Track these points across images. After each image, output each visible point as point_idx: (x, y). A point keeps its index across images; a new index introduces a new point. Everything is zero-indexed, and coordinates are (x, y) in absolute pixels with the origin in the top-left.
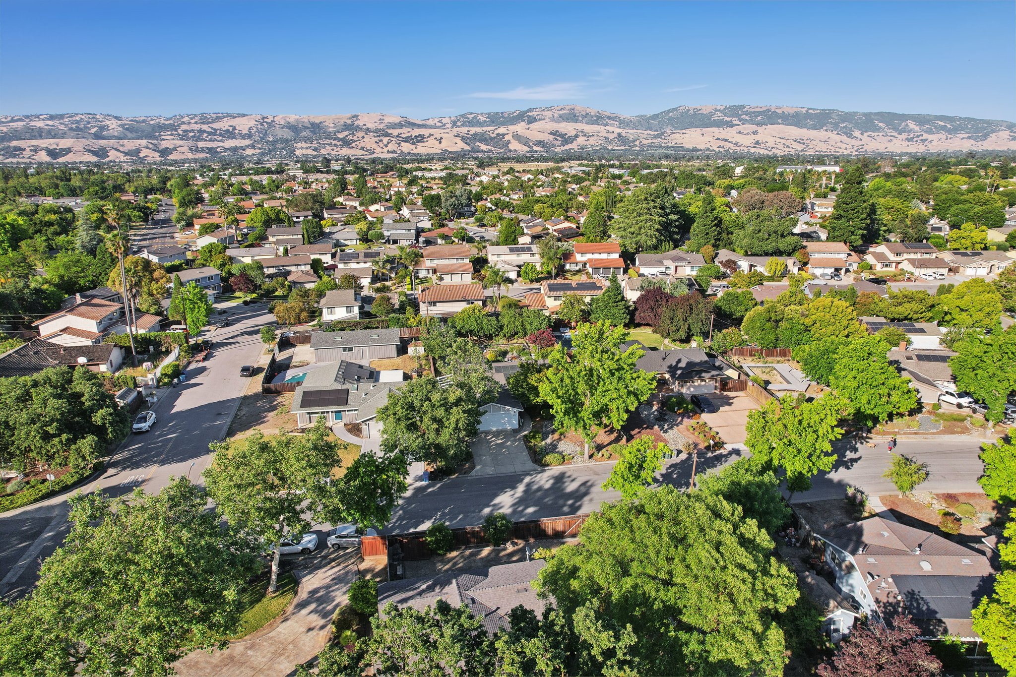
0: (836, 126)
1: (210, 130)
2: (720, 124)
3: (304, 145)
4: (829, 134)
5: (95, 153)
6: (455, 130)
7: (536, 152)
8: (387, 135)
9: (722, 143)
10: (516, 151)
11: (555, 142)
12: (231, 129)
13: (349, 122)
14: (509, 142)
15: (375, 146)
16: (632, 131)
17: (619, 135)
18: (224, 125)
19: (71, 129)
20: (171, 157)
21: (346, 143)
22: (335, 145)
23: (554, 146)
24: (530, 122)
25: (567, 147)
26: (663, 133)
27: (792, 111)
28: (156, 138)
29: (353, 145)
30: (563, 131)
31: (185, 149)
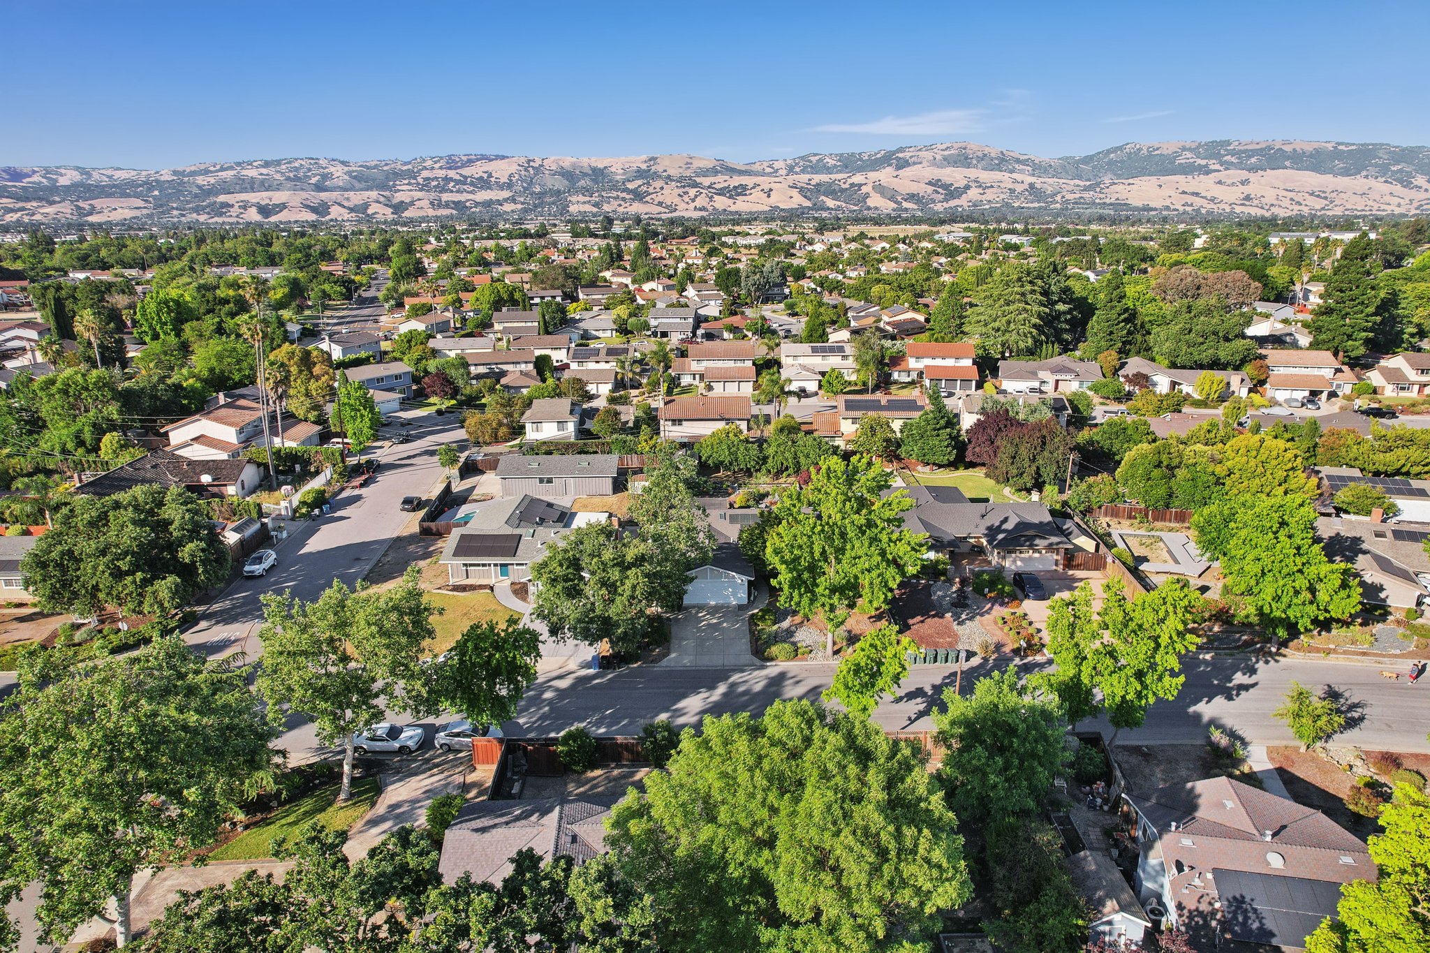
0: (1383, 171)
1: (458, 177)
2: (1188, 170)
3: (581, 198)
4: (1372, 182)
5: (314, 210)
6: (791, 178)
7: (906, 209)
8: (695, 185)
9: (1190, 199)
10: (876, 208)
11: (935, 196)
12: (485, 176)
13: (644, 167)
14: (867, 196)
15: (677, 200)
16: (1051, 181)
17: (1032, 186)
18: (477, 170)
19: (288, 179)
20: (407, 214)
21: (638, 196)
22: (624, 199)
23: (933, 201)
24: (899, 168)
25: (952, 203)
26: (1098, 184)
27: (1309, 148)
28: (390, 189)
29: (648, 199)
30: (948, 180)
31: (425, 203)
